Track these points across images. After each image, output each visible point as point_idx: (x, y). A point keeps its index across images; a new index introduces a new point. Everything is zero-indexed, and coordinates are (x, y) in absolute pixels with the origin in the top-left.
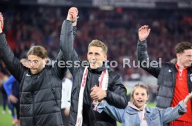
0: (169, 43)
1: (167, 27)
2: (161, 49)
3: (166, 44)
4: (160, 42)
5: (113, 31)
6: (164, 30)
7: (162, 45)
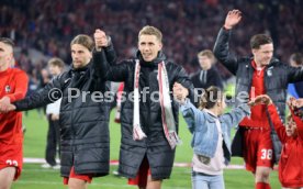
0: (189, 31)
1: (185, 10)
2: (178, 39)
3: (185, 32)
4: (177, 29)
5: (118, 14)
6: (183, 14)
7: (180, 33)
